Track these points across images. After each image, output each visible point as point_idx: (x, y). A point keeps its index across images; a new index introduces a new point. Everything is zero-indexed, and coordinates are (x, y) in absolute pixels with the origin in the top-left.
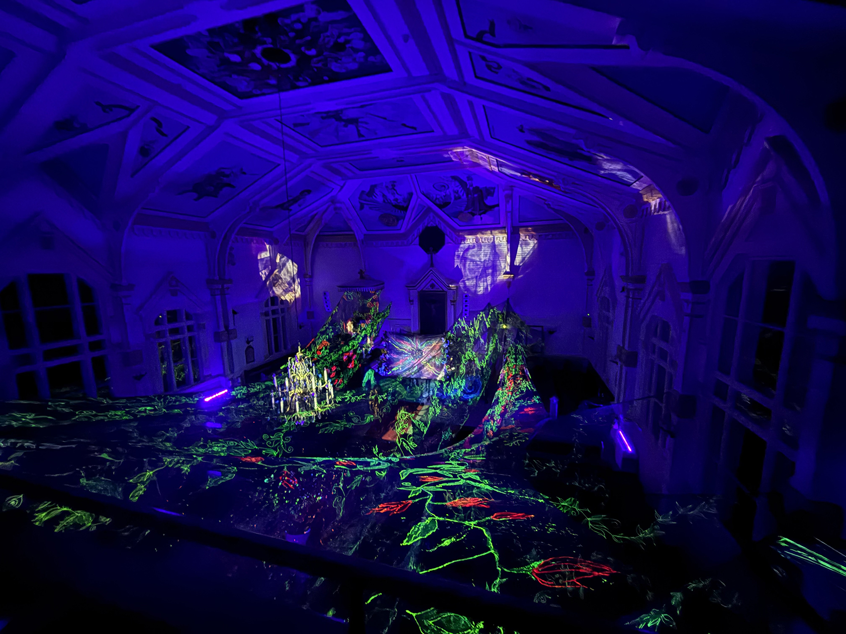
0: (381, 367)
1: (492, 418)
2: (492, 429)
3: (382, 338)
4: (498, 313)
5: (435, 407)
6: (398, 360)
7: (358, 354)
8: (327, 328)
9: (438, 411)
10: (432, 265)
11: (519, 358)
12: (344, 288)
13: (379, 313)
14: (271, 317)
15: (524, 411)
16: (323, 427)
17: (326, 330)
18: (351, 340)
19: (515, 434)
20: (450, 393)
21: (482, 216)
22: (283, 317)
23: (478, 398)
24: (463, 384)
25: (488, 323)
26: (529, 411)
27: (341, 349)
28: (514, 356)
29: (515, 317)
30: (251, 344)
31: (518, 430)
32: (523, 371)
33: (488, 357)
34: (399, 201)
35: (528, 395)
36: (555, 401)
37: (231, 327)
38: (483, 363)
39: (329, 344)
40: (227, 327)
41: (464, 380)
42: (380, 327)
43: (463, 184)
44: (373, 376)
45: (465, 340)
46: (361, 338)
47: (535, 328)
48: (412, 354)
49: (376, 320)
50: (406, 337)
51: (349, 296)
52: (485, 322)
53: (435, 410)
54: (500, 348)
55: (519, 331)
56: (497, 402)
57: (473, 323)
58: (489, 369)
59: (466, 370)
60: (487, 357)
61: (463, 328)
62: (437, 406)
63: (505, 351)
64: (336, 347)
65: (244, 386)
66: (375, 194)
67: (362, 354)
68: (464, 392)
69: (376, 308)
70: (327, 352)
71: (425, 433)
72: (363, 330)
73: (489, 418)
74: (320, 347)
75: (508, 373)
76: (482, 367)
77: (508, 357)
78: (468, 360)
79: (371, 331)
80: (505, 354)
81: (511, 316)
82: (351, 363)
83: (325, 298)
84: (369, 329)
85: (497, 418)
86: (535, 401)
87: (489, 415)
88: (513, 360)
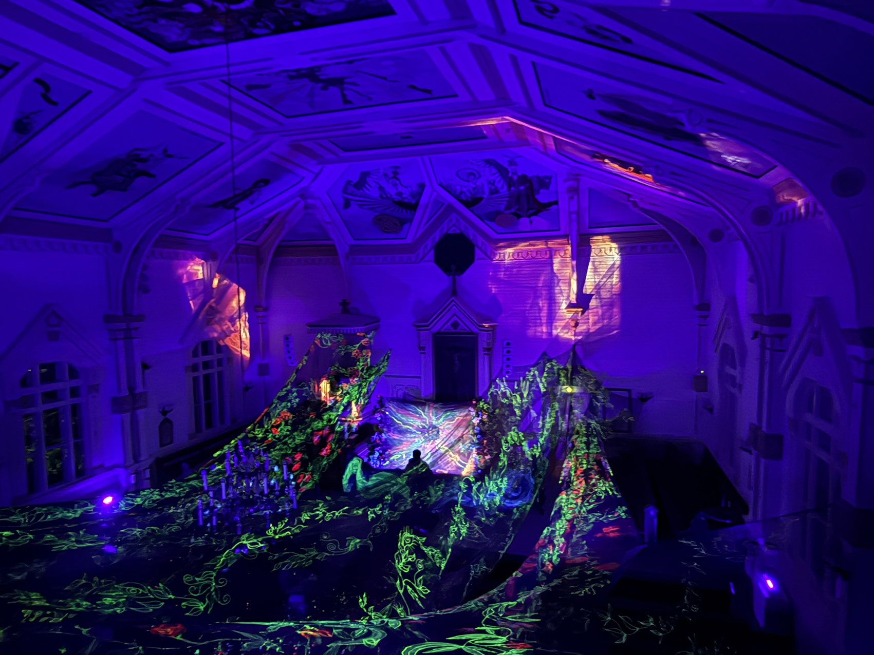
0: (373, 453)
1: (551, 542)
2: (550, 561)
3: (375, 407)
4: (559, 369)
5: (460, 525)
6: (401, 442)
7: (337, 432)
8: (289, 391)
9: (464, 531)
10: (454, 293)
11: (593, 442)
12: (317, 327)
13: (371, 367)
14: (202, 372)
15: (602, 532)
16: (280, 559)
17: (287, 395)
18: (326, 410)
19: (589, 572)
20: (483, 500)
21: (533, 218)
22: (220, 374)
23: (529, 507)
24: (504, 486)
25: (543, 385)
26: (611, 531)
27: (310, 425)
28: (584, 439)
29: (585, 375)
30: (168, 416)
31: (593, 566)
32: (599, 463)
33: (543, 439)
34: (404, 196)
35: (607, 504)
36: (652, 513)
37: (140, 389)
38: (535, 450)
39: (291, 417)
40: (132, 389)
41: (506, 479)
42: (372, 389)
43: (502, 171)
44: (359, 469)
45: (507, 413)
46: (342, 408)
47: (617, 392)
48: (423, 433)
49: (366, 379)
50: (413, 406)
51: (325, 339)
52: (537, 382)
53: (459, 529)
54: (563, 426)
55: (593, 397)
56: (559, 515)
57: (518, 385)
58: (544, 459)
59: (508, 461)
60: (541, 440)
61: (504, 394)
62: (462, 524)
63: (571, 432)
64: (302, 422)
65: (155, 488)
66: (367, 186)
67: (342, 432)
68: (506, 496)
69: (367, 359)
70: (288, 431)
71: (443, 568)
72: (345, 394)
73: (547, 541)
74: (277, 421)
75: (576, 466)
76: (534, 456)
77: (576, 439)
78: (512, 445)
79: (358, 396)
80: (572, 435)
81: (578, 373)
82: (325, 446)
83: (288, 345)
84: (355, 393)
85: (560, 541)
86: (619, 515)
87: (545, 537)
88: (583, 445)
